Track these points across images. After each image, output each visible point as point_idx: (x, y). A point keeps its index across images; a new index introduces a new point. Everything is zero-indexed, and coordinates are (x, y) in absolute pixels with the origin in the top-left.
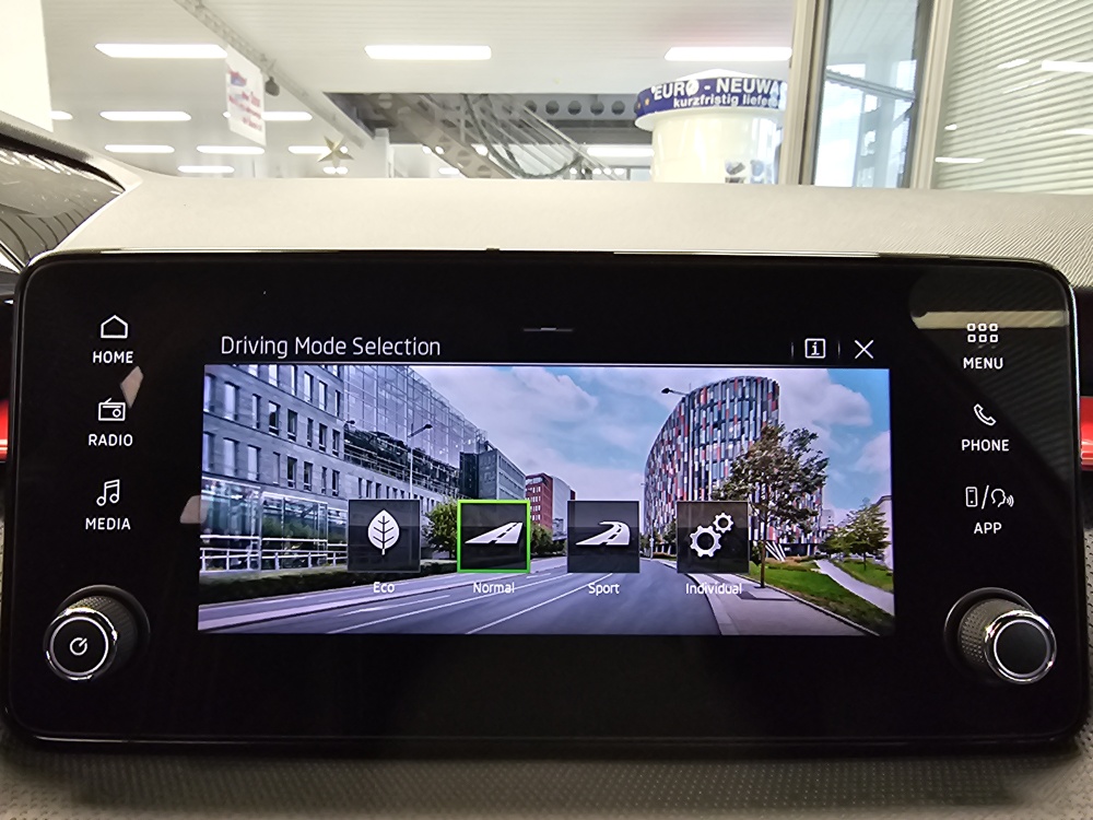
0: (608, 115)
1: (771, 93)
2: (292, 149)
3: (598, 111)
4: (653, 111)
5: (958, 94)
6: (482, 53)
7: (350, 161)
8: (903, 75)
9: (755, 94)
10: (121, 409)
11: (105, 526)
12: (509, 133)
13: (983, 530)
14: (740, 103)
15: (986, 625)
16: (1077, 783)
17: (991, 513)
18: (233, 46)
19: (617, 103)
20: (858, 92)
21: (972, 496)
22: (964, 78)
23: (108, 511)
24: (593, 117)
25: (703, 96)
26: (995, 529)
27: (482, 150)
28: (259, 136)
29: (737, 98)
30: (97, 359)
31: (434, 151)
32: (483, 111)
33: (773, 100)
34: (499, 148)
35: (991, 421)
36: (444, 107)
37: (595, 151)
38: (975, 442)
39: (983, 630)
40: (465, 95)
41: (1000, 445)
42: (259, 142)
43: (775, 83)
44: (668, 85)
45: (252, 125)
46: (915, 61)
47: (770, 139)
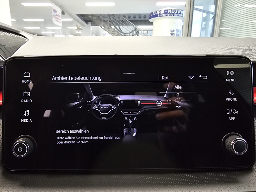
0: (142, 18)
1: (181, 13)
2: (68, 27)
3: (140, 18)
4: (153, 18)
5: (225, 13)
6: (113, 4)
7: (82, 30)
8: (212, 8)
9: (177, 13)
10: (29, 94)
11: (26, 121)
12: (119, 23)
13: (231, 119)
14: (174, 15)
15: (232, 141)
16: (252, 178)
17: (233, 115)
18: (54, 3)
19: (145, 16)
20: (201, 13)
21: (228, 111)
22: (226, 9)
23: (27, 117)
24: (139, 19)
25: (165, 14)
26: (234, 119)
27: (113, 27)
28: (60, 25)
29: (173, 14)
30: (23, 82)
31: (102, 28)
32: (113, 18)
33: (181, 15)
34: (117, 27)
35: (233, 94)
36: (104, 17)
37: (140, 27)
38: (229, 99)
39: (231, 143)
40: (109, 14)
41: (235, 99)
42: (60, 26)
43: (182, 11)
44: (157, 11)
45: (59, 22)
46: (215, 5)
47: (181, 24)
